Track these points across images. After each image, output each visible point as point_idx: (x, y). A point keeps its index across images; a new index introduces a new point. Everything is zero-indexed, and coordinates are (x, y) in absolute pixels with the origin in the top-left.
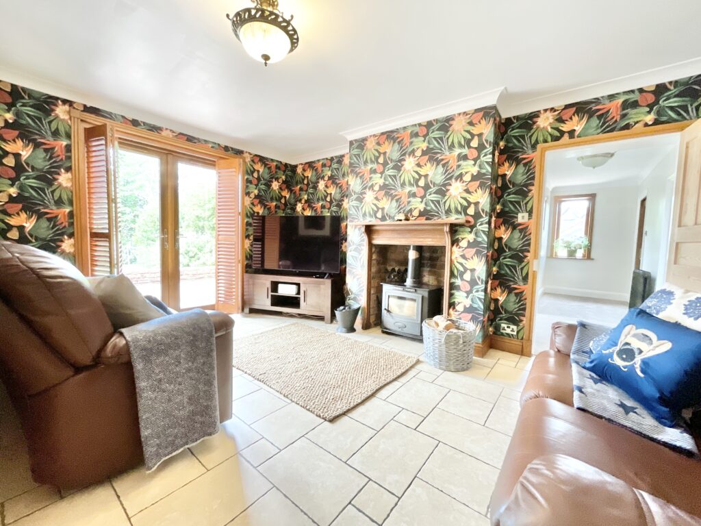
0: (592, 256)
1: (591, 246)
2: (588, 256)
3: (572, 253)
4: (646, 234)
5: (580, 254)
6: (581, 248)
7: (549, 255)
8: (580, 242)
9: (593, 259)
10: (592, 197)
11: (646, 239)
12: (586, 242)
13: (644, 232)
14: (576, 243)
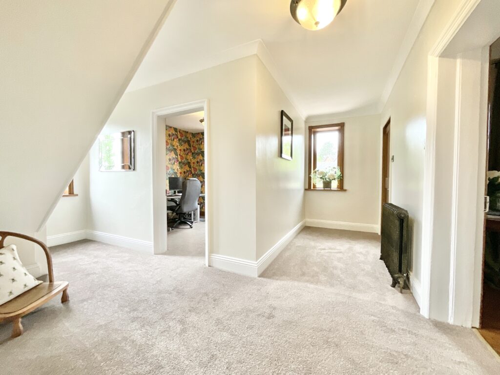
0: (345, 188)
1: (343, 177)
2: (341, 188)
3: (327, 185)
4: (393, 159)
5: (335, 185)
6: (335, 179)
7: (307, 187)
8: (333, 173)
9: (346, 190)
10: (341, 126)
11: (392, 166)
12: (339, 173)
13: (391, 157)
14: (329, 174)
